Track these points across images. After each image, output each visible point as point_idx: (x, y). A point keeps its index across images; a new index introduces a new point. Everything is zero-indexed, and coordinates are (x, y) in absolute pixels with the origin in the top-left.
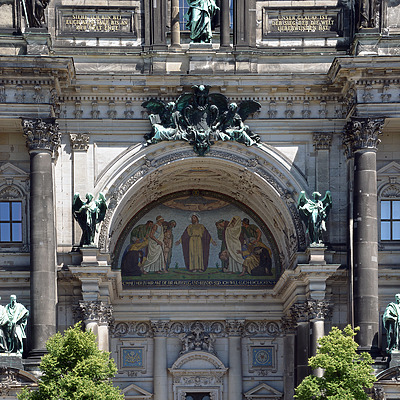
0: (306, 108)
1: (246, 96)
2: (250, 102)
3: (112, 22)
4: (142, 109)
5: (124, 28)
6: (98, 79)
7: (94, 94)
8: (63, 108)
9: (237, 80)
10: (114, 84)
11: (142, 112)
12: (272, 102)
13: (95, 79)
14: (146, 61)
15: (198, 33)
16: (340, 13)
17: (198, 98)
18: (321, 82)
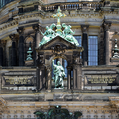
0: (103, 115)
1: (77, 109)
2: (79, 112)
3: (24, 81)
4: (34, 115)
5: (29, 83)
6: (16, 103)
7: (15, 109)
8: (3, 115)
9: (72, 104)
10: (22, 105)
11: (34, 116)
12: (88, 112)
13: (15, 104)
14: (36, 96)
15: (58, 84)
16: (117, 76)
17: (57, 110)
18: (107, 105)
